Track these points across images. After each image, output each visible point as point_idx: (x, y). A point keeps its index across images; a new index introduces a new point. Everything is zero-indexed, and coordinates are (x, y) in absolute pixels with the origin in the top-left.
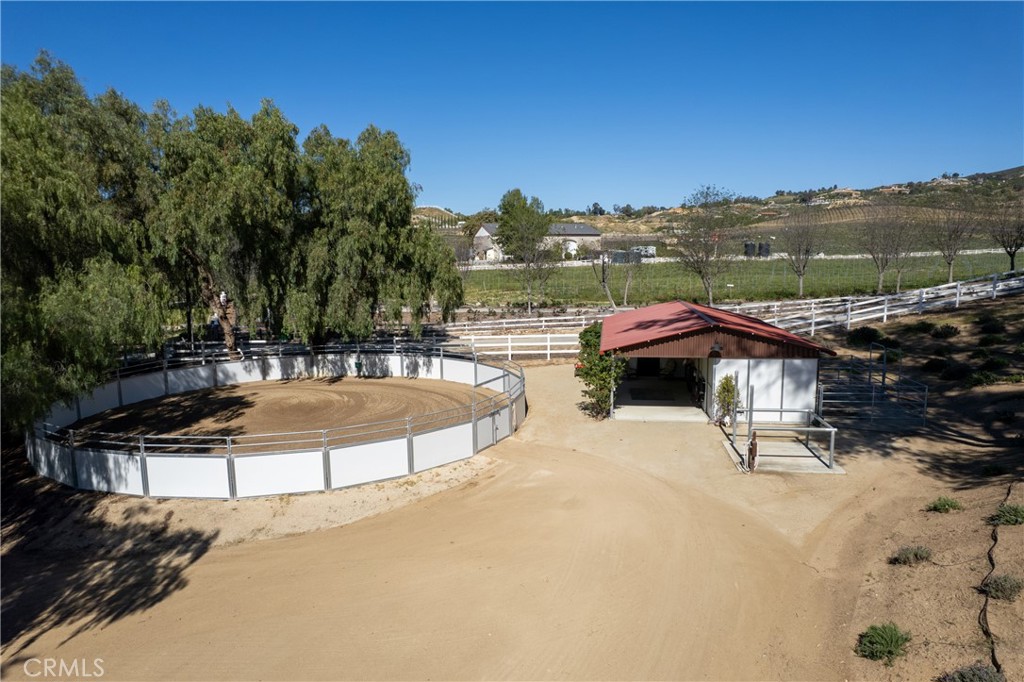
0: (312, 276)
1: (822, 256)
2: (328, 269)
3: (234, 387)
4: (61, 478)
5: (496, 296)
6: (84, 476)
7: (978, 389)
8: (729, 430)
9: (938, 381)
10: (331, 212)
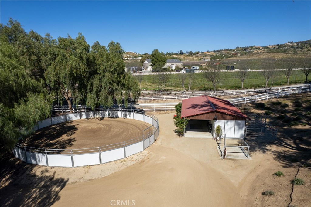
0: (95, 90)
1: (250, 70)
2: (99, 87)
3: (72, 121)
4: (22, 159)
5: (150, 85)
6: (29, 160)
7: (293, 127)
8: (219, 142)
9: (282, 123)
10: (100, 70)
